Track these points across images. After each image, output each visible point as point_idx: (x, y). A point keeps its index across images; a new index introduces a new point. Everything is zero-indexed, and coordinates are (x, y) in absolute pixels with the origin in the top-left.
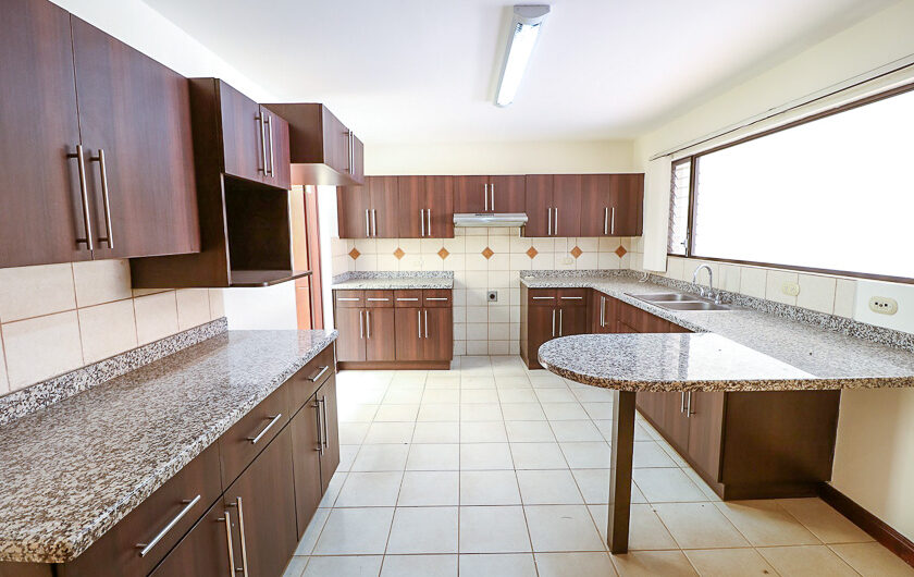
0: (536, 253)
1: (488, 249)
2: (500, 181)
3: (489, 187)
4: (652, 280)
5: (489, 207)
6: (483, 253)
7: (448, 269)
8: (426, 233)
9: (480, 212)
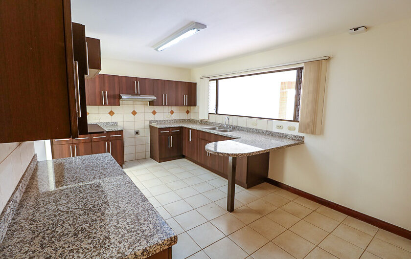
0: (156, 113)
1: (134, 111)
2: (142, 80)
3: (137, 83)
4: (203, 122)
5: (137, 92)
6: (132, 113)
7: (114, 121)
8: (105, 103)
9: (133, 94)
